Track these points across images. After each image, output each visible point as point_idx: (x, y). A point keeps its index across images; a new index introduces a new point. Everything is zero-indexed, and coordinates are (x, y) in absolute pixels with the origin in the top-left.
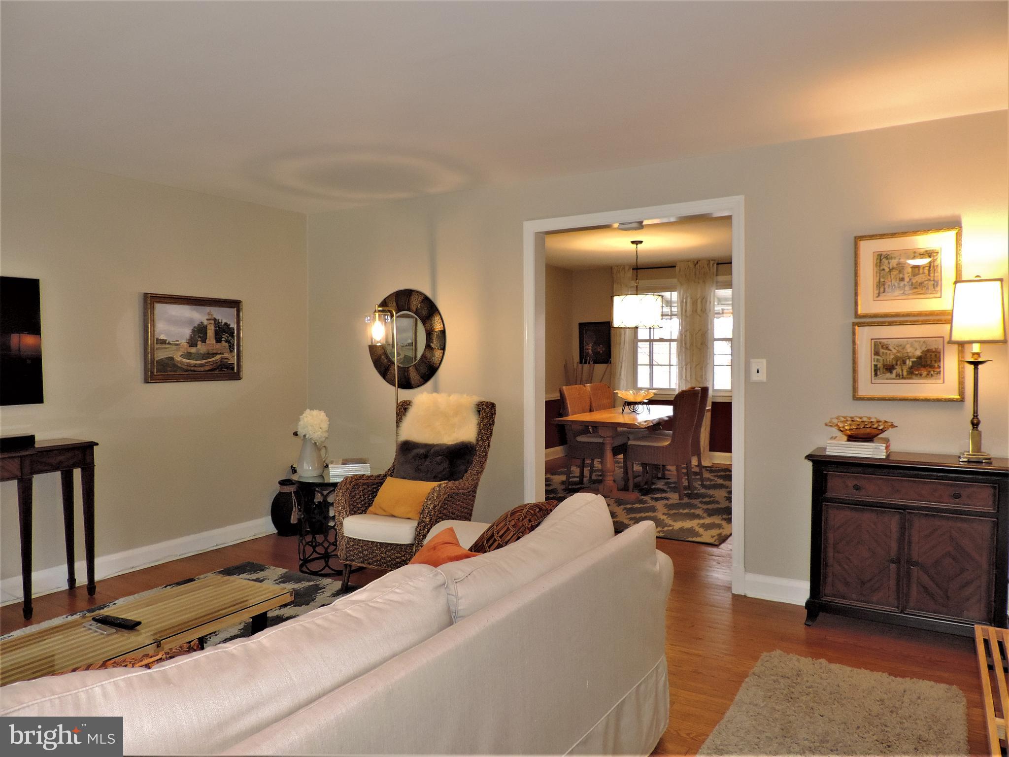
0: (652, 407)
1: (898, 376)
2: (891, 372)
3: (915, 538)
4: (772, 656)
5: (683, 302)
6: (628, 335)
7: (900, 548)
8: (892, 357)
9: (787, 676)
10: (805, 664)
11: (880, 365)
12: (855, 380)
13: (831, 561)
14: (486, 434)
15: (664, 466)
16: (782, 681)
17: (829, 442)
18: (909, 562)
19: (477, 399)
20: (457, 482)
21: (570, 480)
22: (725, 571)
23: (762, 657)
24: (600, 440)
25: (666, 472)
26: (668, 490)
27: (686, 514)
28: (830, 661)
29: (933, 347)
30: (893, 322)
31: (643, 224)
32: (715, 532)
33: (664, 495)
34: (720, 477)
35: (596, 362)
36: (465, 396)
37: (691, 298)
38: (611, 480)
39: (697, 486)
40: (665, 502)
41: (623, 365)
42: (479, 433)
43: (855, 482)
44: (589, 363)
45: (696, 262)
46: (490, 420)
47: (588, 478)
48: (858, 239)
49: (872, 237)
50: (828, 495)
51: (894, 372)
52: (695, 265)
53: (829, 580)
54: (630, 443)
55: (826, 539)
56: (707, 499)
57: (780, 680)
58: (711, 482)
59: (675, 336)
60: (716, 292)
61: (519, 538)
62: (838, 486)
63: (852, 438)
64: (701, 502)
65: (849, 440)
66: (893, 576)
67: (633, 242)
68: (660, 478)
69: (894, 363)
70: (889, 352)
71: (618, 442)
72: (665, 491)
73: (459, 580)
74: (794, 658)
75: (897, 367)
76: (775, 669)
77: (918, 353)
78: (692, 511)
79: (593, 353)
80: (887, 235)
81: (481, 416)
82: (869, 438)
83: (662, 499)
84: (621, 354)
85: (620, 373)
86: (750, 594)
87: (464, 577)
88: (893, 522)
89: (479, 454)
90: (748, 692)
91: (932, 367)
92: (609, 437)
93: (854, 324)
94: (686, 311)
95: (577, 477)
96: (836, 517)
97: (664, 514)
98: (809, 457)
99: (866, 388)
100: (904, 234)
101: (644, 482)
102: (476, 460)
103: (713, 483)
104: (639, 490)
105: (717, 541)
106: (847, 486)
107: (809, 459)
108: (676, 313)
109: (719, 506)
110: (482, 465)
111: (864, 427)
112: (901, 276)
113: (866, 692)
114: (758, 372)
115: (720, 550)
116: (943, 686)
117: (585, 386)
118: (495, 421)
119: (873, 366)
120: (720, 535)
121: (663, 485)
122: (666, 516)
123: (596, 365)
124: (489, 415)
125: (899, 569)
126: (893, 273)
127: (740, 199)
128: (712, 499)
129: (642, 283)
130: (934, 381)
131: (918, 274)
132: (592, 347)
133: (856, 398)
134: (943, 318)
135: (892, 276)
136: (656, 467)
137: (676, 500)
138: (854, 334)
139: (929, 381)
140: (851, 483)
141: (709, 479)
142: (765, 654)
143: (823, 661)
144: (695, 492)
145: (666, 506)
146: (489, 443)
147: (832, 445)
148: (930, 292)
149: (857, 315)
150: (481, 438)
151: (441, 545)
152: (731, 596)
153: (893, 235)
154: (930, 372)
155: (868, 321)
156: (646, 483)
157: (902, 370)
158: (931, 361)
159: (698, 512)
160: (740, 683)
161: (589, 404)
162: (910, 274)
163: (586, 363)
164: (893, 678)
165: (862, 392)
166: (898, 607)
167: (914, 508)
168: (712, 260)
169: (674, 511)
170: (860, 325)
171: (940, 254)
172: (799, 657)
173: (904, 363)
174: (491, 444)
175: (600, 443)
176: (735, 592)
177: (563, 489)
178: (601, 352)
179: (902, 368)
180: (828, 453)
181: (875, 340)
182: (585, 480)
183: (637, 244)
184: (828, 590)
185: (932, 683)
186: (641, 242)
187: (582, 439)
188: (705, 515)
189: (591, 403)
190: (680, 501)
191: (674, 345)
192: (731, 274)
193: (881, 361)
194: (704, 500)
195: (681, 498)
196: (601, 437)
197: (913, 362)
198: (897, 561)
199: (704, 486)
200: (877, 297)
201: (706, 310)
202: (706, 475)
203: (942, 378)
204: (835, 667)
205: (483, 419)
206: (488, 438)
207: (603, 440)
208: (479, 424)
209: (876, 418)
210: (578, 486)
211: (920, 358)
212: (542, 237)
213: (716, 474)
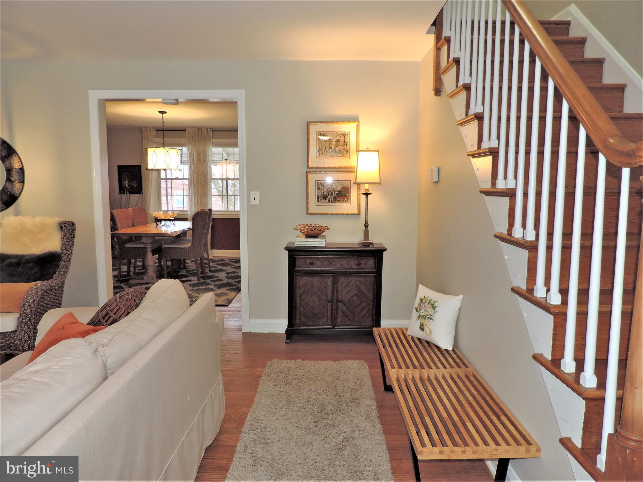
0: (176, 222)
1: (329, 201)
2: (326, 199)
3: (340, 288)
4: (273, 363)
5: (191, 154)
6: (154, 175)
7: (333, 295)
8: (326, 191)
9: (283, 372)
10: (291, 363)
11: (320, 195)
12: (308, 204)
13: (298, 305)
14: (69, 244)
15: (184, 260)
16: (281, 375)
17: (296, 239)
18: (338, 301)
19: (58, 220)
20: (49, 281)
21: (121, 274)
22: (235, 320)
23: (267, 364)
24: (143, 246)
25: (186, 264)
26: (189, 275)
27: (204, 289)
28: (303, 359)
29: (346, 186)
30: (326, 171)
31: (179, 101)
32: (225, 298)
33: (187, 279)
34: (219, 265)
35: (131, 193)
36: (48, 217)
37: (197, 152)
38: (152, 272)
39: (207, 271)
40: (189, 283)
41: (152, 194)
42: (63, 244)
43: (311, 261)
44: (127, 194)
45: (200, 129)
46: (71, 234)
47: (133, 272)
48: (309, 123)
49: (316, 123)
50: (297, 269)
51: (327, 199)
52: (198, 131)
53: (298, 316)
54: (164, 246)
55: (296, 293)
56: (215, 279)
57: (280, 375)
58: (215, 268)
59: (186, 176)
60: (212, 149)
61: (128, 313)
62: (302, 264)
63: (308, 236)
64: (211, 281)
65: (306, 238)
66: (329, 308)
67: (160, 112)
68: (182, 268)
69: (327, 194)
70: (325, 188)
71: (156, 246)
72: (188, 276)
73: (105, 345)
74: (284, 362)
75: (328, 196)
76: (275, 370)
77: (339, 189)
78: (207, 287)
79: (129, 187)
80: (324, 122)
81: (64, 232)
82: (316, 236)
83: (187, 281)
84: (149, 186)
85: (150, 201)
86: (253, 331)
87: (108, 342)
88: (329, 281)
89: (65, 260)
90: (265, 385)
91: (345, 196)
92: (149, 243)
93: (307, 172)
94: (193, 160)
95: (125, 272)
96: (302, 281)
97: (190, 290)
98: (286, 248)
99: (313, 208)
100: (332, 122)
101: (173, 272)
102: (62, 264)
103: (216, 269)
104: (170, 277)
105: (227, 303)
106: (306, 263)
107: (286, 250)
108: (187, 161)
109: (223, 282)
110: (67, 268)
111: (314, 230)
112: (330, 146)
113: (324, 372)
114: (254, 199)
115: (230, 308)
116: (357, 361)
117: (128, 209)
118: (75, 235)
119: (317, 195)
120: (227, 299)
121: (185, 272)
122: (192, 292)
123: (131, 195)
124: (70, 231)
125: (332, 306)
126: (327, 144)
127: (243, 91)
128: (217, 279)
129: (167, 140)
130: (346, 204)
131: (339, 145)
132: (128, 183)
133: (308, 213)
134: (351, 170)
135: (326, 146)
136: (179, 261)
137: (196, 281)
138: (307, 177)
139: (344, 204)
140: (308, 261)
141: (213, 267)
142: (268, 362)
143: (299, 360)
144: (207, 275)
145: (190, 285)
146: (72, 251)
147: (298, 241)
148: (344, 156)
149: (308, 167)
150: (65, 248)
151: (68, 325)
152: (242, 334)
153: (327, 123)
154: (344, 199)
155: (314, 170)
156: (174, 272)
157: (331, 198)
158: (345, 193)
159: (211, 287)
160: (258, 382)
161: (132, 222)
162: (335, 145)
163: (124, 193)
164: (334, 362)
165: (311, 211)
166: (332, 326)
167: (338, 272)
168: (209, 128)
169: (196, 288)
170: (310, 172)
171: (349, 135)
172: (287, 361)
173: (332, 194)
174: (73, 252)
175: (143, 247)
176: (244, 331)
177: (116, 281)
178: (135, 186)
179: (331, 197)
180: (296, 246)
181: (318, 181)
182: (131, 273)
183: (163, 114)
184: (297, 321)
185: (352, 361)
186: (166, 112)
187: (128, 245)
188: (216, 288)
189: (133, 221)
190: (198, 282)
191: (186, 182)
192: (238, 138)
193: (321, 193)
194: (213, 279)
195: (198, 280)
196: (144, 243)
197: (336, 193)
198: (331, 301)
199: (210, 271)
200: (319, 157)
201: (206, 160)
202: (211, 264)
203: (350, 202)
204: (306, 362)
205: (66, 234)
206: (71, 248)
207: (145, 245)
208: (63, 238)
209: (319, 225)
210: (127, 278)
211: (339, 191)
212: (103, 103)
213: (216, 263)
